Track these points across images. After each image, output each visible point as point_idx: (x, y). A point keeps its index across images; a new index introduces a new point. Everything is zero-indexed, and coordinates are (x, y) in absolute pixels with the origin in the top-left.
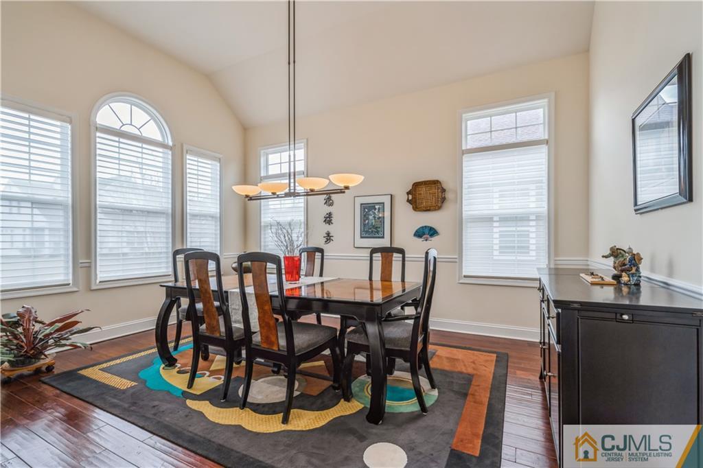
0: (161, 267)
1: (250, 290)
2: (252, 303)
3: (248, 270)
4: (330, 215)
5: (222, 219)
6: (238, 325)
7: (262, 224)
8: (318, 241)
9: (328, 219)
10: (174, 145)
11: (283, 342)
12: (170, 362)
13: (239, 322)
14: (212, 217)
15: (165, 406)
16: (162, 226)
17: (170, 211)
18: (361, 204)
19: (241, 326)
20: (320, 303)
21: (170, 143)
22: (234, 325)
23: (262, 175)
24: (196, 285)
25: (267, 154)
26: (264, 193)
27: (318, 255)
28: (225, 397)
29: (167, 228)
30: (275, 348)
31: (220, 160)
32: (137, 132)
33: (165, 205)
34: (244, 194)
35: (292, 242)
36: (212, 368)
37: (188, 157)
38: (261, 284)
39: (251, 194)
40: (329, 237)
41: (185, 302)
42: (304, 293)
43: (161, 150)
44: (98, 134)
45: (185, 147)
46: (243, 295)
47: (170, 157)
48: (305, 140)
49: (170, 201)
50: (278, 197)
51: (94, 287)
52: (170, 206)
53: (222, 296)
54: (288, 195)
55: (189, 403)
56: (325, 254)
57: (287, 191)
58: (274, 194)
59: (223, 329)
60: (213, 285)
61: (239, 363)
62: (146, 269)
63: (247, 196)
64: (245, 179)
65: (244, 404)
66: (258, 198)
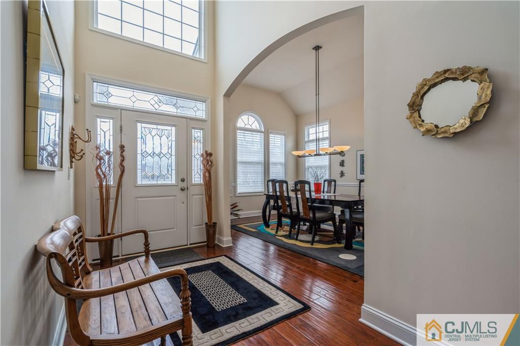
0: (260, 188)
1: (299, 196)
2: (300, 200)
3: (299, 190)
4: (343, 161)
5: (286, 165)
6: (295, 210)
7: (306, 167)
8: (336, 176)
9: (342, 164)
10: (265, 131)
11: (311, 215)
12: (267, 225)
13: (295, 209)
14: (281, 164)
15: (268, 237)
16: (260, 169)
17: (263, 162)
18: (361, 155)
19: (296, 211)
20: (329, 201)
21: (263, 130)
22: (293, 210)
23: (306, 140)
24: (278, 194)
25: (309, 129)
26: (307, 154)
27: (333, 183)
28: (289, 237)
29: (262, 170)
30: (309, 217)
31: (285, 135)
32: (250, 127)
33: (261, 159)
34: (297, 155)
35: (317, 176)
36: (284, 229)
37: (271, 135)
38: (303, 194)
39: (300, 155)
40: (342, 174)
41: (272, 202)
42: (322, 198)
43: (259, 134)
44: (238, 131)
45: (270, 131)
46: (297, 197)
47: (263, 137)
48: (329, 120)
49: (263, 157)
50: (312, 156)
51: (237, 195)
52: (263, 159)
53: (289, 198)
54: (315, 155)
55: (277, 237)
56: (337, 183)
57: (316, 153)
58: (310, 154)
59: (289, 211)
60: (285, 194)
61: (295, 229)
62: (254, 189)
63: (298, 156)
64: (297, 148)
65: (297, 239)
66: (304, 156)
